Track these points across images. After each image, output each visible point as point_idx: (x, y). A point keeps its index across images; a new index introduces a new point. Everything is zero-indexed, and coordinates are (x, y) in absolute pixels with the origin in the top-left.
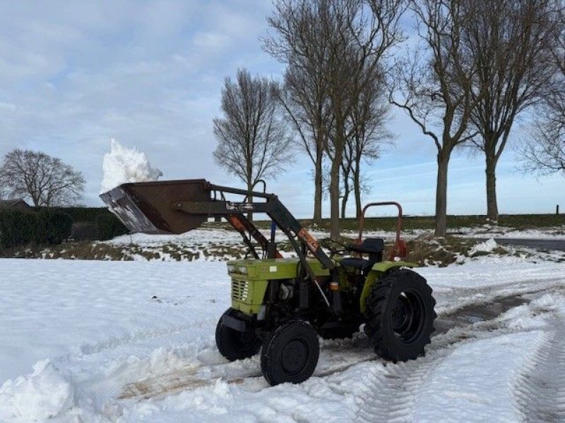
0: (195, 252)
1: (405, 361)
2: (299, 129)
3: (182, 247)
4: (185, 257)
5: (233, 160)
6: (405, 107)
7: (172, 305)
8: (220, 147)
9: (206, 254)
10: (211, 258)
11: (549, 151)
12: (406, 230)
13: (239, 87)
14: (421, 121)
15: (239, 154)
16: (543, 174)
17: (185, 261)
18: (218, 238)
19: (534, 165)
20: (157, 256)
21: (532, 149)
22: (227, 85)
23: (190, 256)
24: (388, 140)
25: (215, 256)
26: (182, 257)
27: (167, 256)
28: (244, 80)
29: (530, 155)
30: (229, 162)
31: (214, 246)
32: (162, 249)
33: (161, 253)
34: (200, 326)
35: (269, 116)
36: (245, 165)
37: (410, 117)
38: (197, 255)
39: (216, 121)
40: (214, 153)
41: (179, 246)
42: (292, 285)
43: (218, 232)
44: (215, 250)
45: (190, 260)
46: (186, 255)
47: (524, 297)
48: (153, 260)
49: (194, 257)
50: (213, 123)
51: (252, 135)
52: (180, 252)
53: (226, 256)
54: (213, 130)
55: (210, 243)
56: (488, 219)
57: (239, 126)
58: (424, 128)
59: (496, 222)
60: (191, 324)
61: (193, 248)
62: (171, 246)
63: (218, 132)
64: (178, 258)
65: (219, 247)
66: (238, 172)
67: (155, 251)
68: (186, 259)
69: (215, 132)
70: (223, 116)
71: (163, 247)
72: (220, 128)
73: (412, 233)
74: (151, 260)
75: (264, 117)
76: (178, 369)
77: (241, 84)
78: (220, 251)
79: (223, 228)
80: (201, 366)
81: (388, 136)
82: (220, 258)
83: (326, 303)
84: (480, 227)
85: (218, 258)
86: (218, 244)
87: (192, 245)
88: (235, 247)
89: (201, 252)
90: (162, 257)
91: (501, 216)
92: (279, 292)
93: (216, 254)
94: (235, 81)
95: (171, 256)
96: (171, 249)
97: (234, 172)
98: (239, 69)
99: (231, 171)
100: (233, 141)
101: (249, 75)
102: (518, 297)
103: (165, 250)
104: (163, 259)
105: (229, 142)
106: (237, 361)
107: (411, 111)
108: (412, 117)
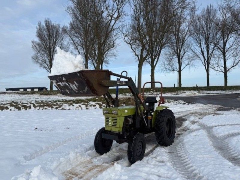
0: (29, 105)
1: (169, 145)
2: (77, 49)
3: (21, 104)
4: (23, 108)
5: (42, 61)
6: (129, 44)
7: (49, 132)
8: (35, 55)
9: (34, 106)
10: (38, 108)
11: (169, 64)
12: (123, 94)
13: (45, 27)
14: (134, 50)
15: (45, 58)
16: (167, 73)
17: (23, 110)
18: (38, 99)
19: (164, 69)
20: (7, 108)
21: (164, 63)
22: (39, 25)
23: (26, 108)
24: (114, 57)
25: (39, 107)
26: (21, 108)
27: (13, 108)
28: (48, 24)
29: (163, 66)
30: (40, 62)
31: (38, 102)
32: (9, 104)
33: (9, 107)
34: (70, 140)
35: (60, 41)
36: (49, 64)
37: (131, 48)
38: (30, 107)
39: (33, 42)
40: (32, 57)
41: (19, 103)
42: (131, 118)
43: (37, 96)
44: (39, 104)
45: (26, 110)
46: (24, 107)
47: (183, 117)
48: (5, 110)
49: (28, 108)
50: (32, 43)
51: (52, 50)
52: (20, 106)
53: (45, 107)
54: (32, 46)
55: (36, 101)
56: (152, 89)
57: (46, 45)
58: (135, 53)
59: (155, 90)
60: (67, 140)
61: (27, 104)
62: (15, 103)
63: (34, 47)
64: (19, 109)
65: (41, 103)
66: (44, 67)
67: (6, 106)
68: (24, 109)
69: (33, 47)
70: (37, 40)
71: (10, 103)
72: (35, 46)
73: (126, 95)
74: (3, 110)
75: (58, 42)
76: (82, 162)
77: (47, 26)
78: (42, 104)
79: (39, 94)
80: (91, 158)
81: (114, 55)
82: (42, 108)
83: (146, 125)
84: (150, 92)
85: (41, 108)
86: (40, 102)
87: (26, 102)
88: (50, 103)
89: (32, 105)
90: (10, 109)
91: (156, 88)
92: (128, 121)
93: (40, 106)
94: (43, 24)
95: (15, 108)
96: (14, 104)
97: (43, 67)
98: (45, 19)
99: (41, 67)
100: (43, 52)
101: (51, 22)
102: (181, 118)
103: (11, 105)
104: (11, 110)
105: (40, 53)
106: (105, 154)
107: (131, 46)
108: (132, 48)
